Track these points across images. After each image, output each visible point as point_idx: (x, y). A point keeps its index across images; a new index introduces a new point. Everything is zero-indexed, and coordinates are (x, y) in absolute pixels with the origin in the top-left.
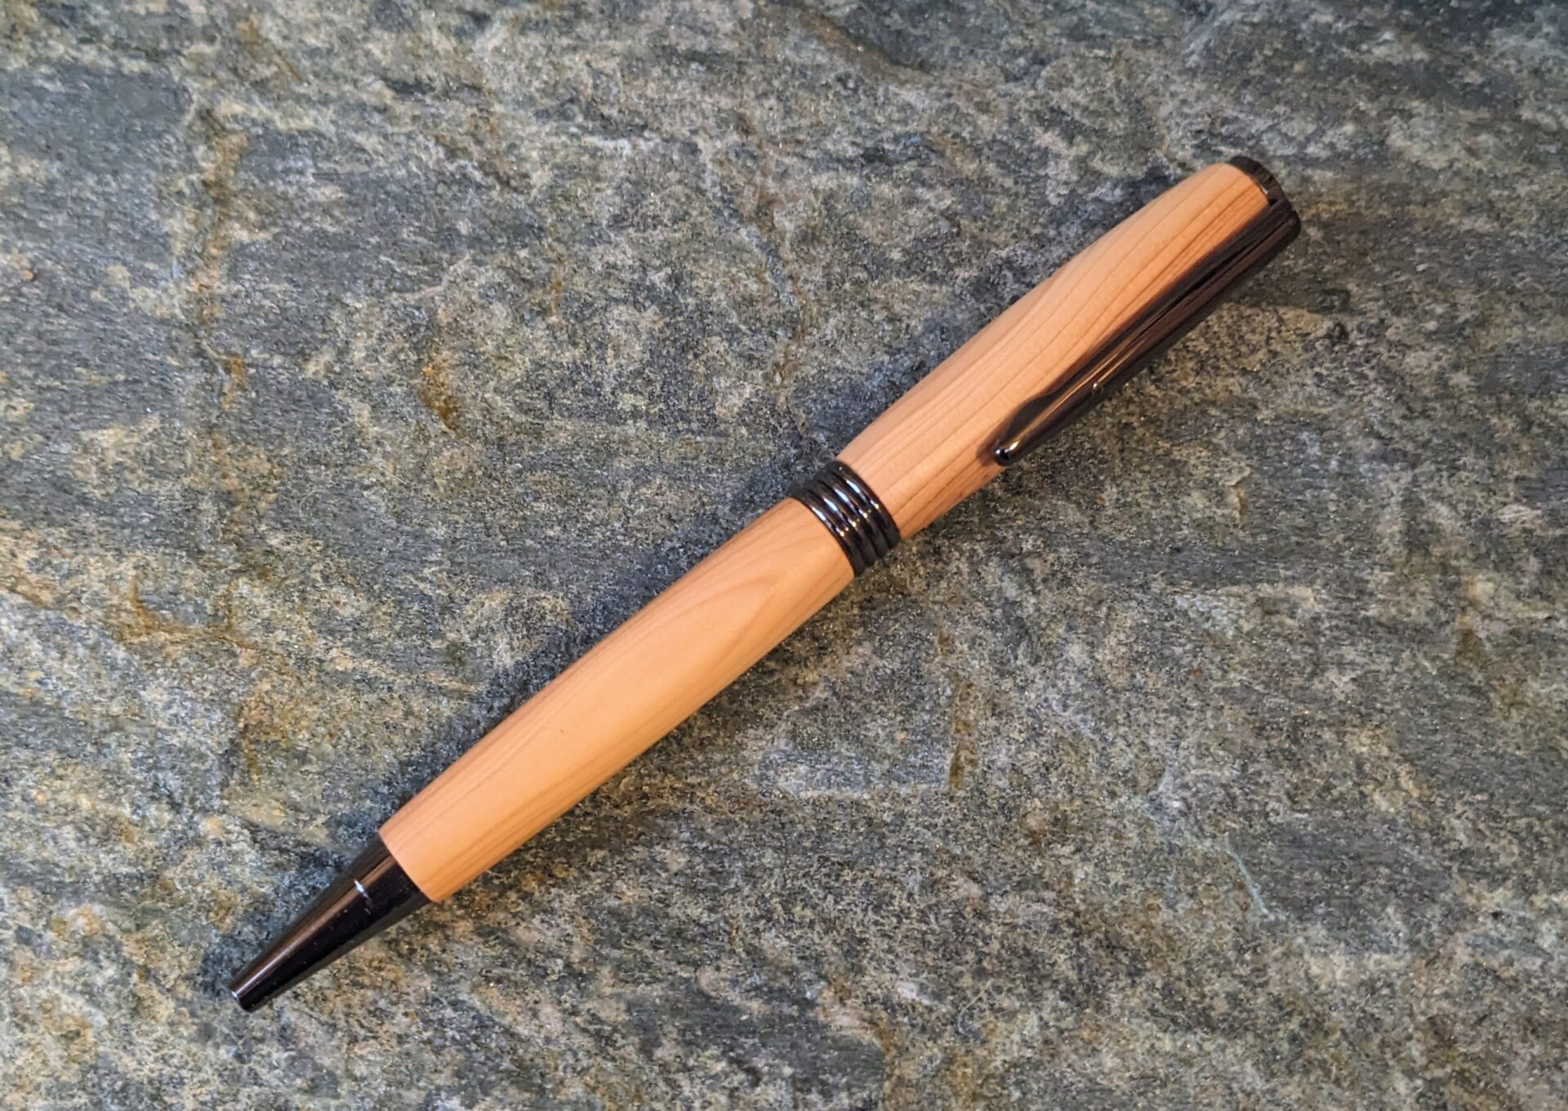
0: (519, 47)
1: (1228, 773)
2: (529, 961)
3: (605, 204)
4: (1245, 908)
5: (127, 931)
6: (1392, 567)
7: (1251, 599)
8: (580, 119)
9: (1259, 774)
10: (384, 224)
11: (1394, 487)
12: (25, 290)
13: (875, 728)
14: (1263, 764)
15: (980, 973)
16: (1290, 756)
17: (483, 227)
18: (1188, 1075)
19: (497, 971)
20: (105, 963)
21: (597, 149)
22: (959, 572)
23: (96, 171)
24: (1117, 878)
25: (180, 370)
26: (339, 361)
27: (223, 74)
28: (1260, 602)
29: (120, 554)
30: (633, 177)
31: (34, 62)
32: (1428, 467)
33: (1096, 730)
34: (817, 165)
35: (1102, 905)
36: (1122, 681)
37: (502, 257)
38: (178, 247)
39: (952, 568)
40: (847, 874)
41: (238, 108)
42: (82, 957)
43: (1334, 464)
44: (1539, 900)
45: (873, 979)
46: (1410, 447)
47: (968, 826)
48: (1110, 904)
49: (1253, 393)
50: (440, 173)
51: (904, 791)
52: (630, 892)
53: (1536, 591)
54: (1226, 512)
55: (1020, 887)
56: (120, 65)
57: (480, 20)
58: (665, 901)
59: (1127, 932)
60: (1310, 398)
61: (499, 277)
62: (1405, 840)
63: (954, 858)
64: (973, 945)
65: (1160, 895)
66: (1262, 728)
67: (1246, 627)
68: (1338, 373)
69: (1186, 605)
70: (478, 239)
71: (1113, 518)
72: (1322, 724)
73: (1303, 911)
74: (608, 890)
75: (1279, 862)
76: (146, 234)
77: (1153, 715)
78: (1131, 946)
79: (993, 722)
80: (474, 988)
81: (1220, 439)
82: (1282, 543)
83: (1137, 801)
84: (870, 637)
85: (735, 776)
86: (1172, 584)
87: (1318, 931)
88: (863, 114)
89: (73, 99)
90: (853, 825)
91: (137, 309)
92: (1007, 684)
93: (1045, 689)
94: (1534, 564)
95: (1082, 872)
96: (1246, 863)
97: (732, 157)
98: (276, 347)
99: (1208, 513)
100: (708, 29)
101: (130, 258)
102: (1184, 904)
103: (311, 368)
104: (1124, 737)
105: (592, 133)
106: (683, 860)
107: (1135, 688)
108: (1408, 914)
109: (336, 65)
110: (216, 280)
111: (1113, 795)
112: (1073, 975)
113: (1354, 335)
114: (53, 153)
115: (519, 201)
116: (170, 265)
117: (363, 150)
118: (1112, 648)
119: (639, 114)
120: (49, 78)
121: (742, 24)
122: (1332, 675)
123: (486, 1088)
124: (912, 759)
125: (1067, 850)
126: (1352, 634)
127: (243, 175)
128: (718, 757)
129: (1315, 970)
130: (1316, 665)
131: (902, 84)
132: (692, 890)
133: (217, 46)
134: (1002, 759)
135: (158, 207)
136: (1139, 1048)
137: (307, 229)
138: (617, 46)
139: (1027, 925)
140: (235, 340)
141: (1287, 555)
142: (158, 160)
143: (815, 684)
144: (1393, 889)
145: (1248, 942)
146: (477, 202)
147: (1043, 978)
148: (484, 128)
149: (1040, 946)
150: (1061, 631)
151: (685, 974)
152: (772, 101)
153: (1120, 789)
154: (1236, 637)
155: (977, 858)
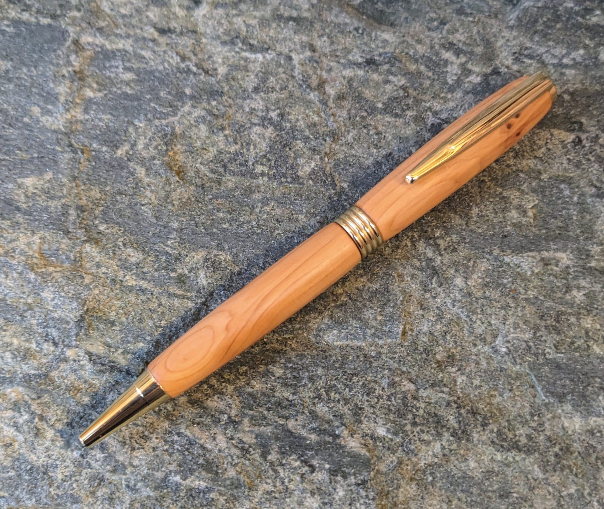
0: (214, 15)
1: (527, 336)
2: (212, 416)
3: (251, 82)
4: (535, 396)
5: (33, 399)
7: (539, 259)
8: (240, 45)
9: (542, 336)
10: (152, 90)
13: (368, 314)
14: (543, 332)
15: (415, 424)
16: (555, 328)
17: (196, 91)
18: (509, 471)
19: (197, 419)
20: (24, 413)
21: (247, 58)
22: (406, 246)
23: (27, 66)
24: (477, 382)
25: (62, 152)
26: (132, 149)
27: (84, 25)
28: (542, 259)
29: (33, 232)
30: (263, 70)
33: (468, 316)
34: (345, 66)
35: (469, 395)
36: (479, 294)
37: (205, 104)
38: (62, 99)
39: (403, 243)
40: (355, 379)
41: (90, 39)
42: (14, 410)
43: (575, 199)
45: (366, 426)
47: (409, 358)
48: (473, 393)
49: (539, 167)
50: (178, 68)
51: (381, 342)
52: (257, 385)
54: (527, 219)
55: (433, 386)
56: (39, 21)
57: (197, 3)
58: (273, 390)
59: (481, 406)
60: (565, 170)
61: (203, 113)
63: (403, 372)
64: (411, 411)
65: (496, 390)
66: (543, 316)
67: (536, 271)
68: (578, 158)
69: (509, 261)
70: (194, 97)
71: (476, 222)
72: (570, 314)
73: (561, 398)
74: (248, 384)
75: (550, 376)
76: (48, 93)
77: (493, 309)
78: (482, 412)
79: (421, 312)
80: (187, 427)
81: (524, 187)
82: (552, 233)
83: (486, 348)
84: (366, 273)
85: (305, 335)
86: (503, 251)
87: (568, 407)
88: (366, 44)
89: (18, 35)
90: (358, 357)
91: (44, 126)
92: (428, 295)
93: (445, 298)
95: (461, 379)
96: (535, 376)
97: (307, 62)
98: (105, 142)
99: (519, 220)
100: (297, 7)
101: (41, 103)
102: (507, 395)
103: (119, 152)
104: (481, 320)
105: (245, 51)
106: (281, 371)
107: (486, 298)
109: (134, 21)
110: (78, 113)
111: (475, 345)
112: (456, 426)
113: (584, 142)
114: (9, 58)
115: (213, 80)
116: (58, 107)
117: (145, 58)
118: (475, 280)
119: (266, 43)
120: (8, 26)
121: (313, 6)
122: (575, 292)
123: (192, 471)
124: (384, 328)
125: (454, 369)
126: (584, 274)
127: (91, 68)
128: (298, 326)
129: (566, 424)
130: (568, 288)
131: (383, 31)
132: (286, 385)
133: (82, 13)
134: (425, 329)
135: (54, 82)
136: (486, 458)
137: (119, 92)
138: (257, 14)
139: (436, 403)
140: (86, 140)
141: (554, 239)
142: (54, 61)
143: (341, 294)
145: (536, 412)
146: (194, 81)
147: (443, 426)
148: (198, 49)
149: (442, 412)
150: (452, 272)
151: (281, 422)
152: (325, 38)
153: (478, 342)
154: (531, 275)
155: (413, 373)
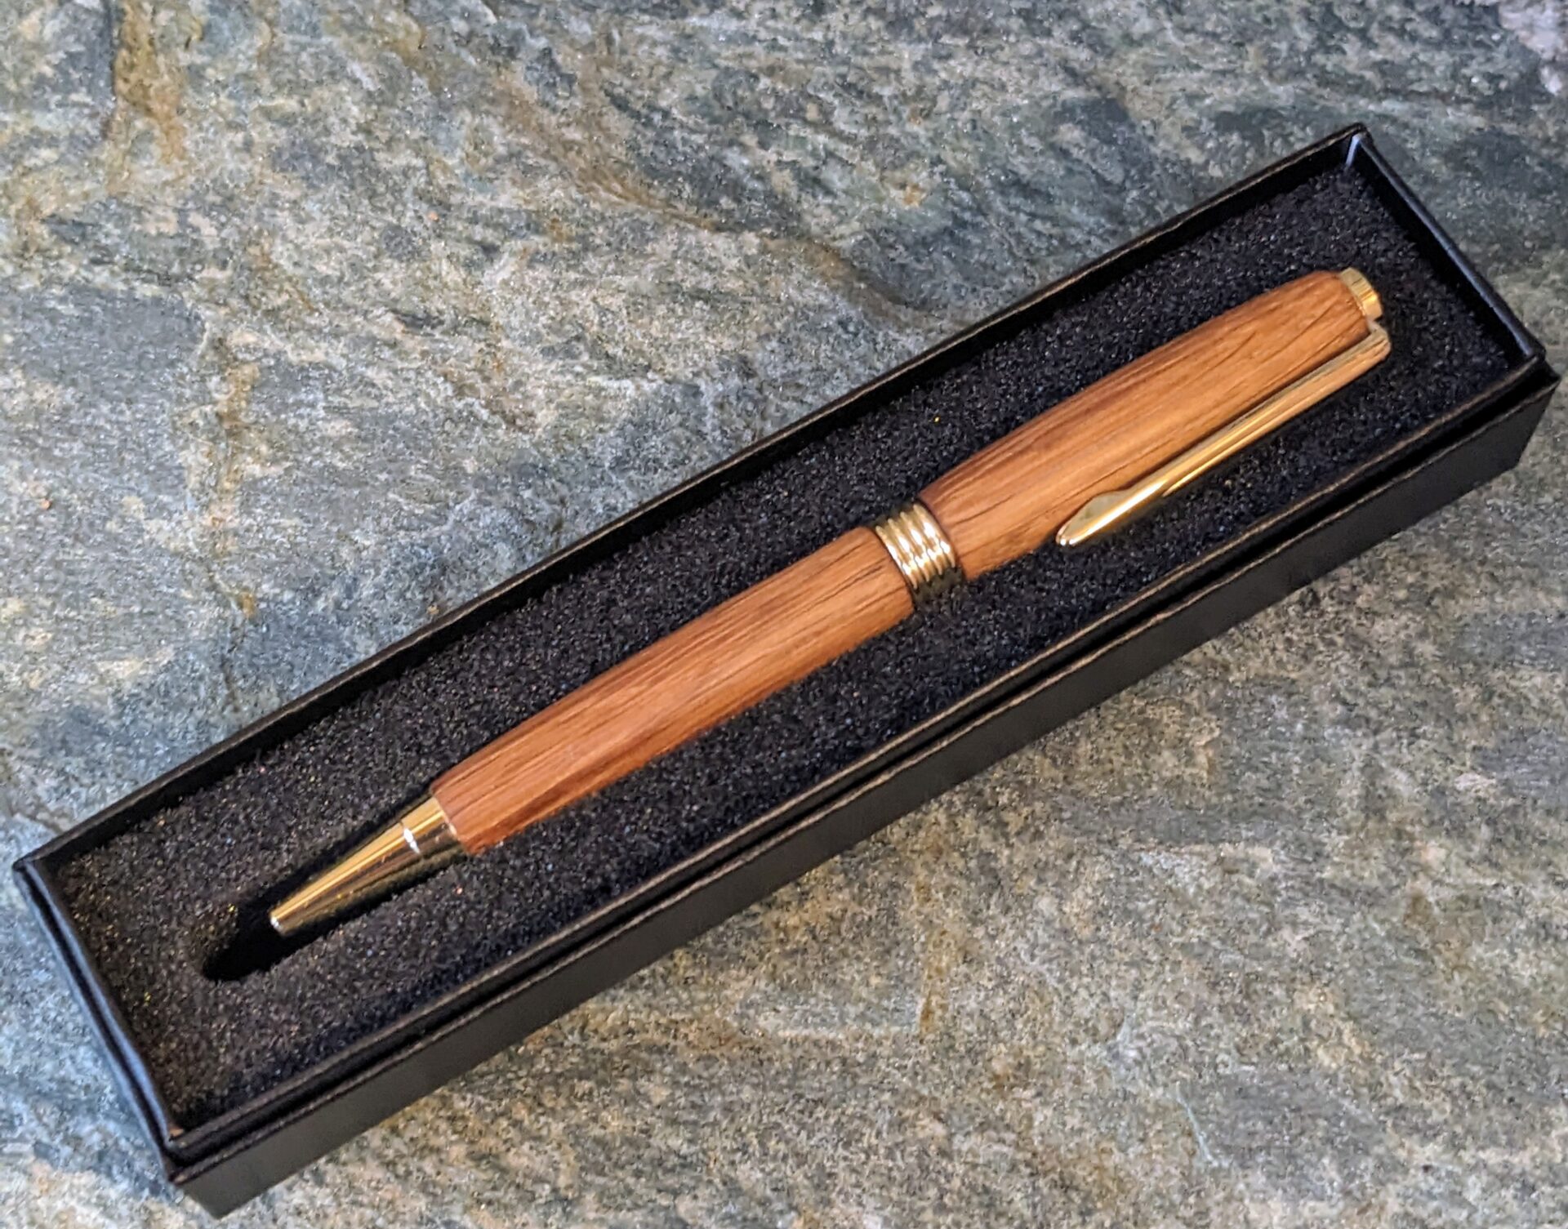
0: (527, 281)
1: (1183, 1025)
2: (518, 1186)
3: (608, 445)
4: (1192, 1154)
5: (138, 1148)
6: (1348, 831)
7: (1213, 859)
8: (585, 358)
9: (1211, 1027)
10: (392, 461)
11: (1356, 752)
12: (42, 518)
13: (849, 972)
14: (1215, 1017)
15: (941, 1208)
16: (1241, 1011)
17: (488, 466)
19: (488, 1195)
20: (118, 1177)
21: (602, 389)
22: (937, 823)
23: (110, 400)
24: (1074, 1121)
25: (195, 603)
26: (349, 597)
27: (235, 302)
28: (1221, 861)
30: (636, 419)
31: (48, 283)
32: (1388, 734)
33: (1061, 980)
35: (1057, 1148)
36: (1086, 933)
37: (506, 497)
38: (193, 481)
39: (931, 818)
40: (820, 1112)
41: (251, 339)
42: (97, 1170)
43: (1299, 727)
44: (1467, 1156)
45: (841, 1212)
46: (1373, 714)
47: (936, 1068)
48: (1067, 1148)
50: (448, 410)
51: (877, 1032)
52: (614, 1122)
53: (1486, 859)
54: (1195, 771)
55: (982, 1128)
56: (132, 289)
57: (490, 251)
58: (647, 1132)
59: (1081, 1173)
60: (1280, 664)
61: (503, 517)
62: (1344, 1095)
63: (922, 1098)
64: (936, 1182)
65: (1113, 1138)
66: (1216, 984)
67: (1207, 885)
68: (1309, 639)
69: (1150, 862)
70: (484, 479)
71: (1088, 775)
72: (1273, 980)
73: (1244, 1158)
74: (595, 1120)
75: (1224, 1112)
76: (160, 465)
77: (1115, 967)
78: (1083, 1186)
79: (963, 968)
80: (466, 1210)
82: (1246, 802)
83: (1097, 1049)
84: (850, 884)
85: (717, 1014)
86: (1139, 840)
87: (1259, 1179)
89: (87, 322)
90: (828, 1063)
91: (152, 541)
92: (979, 932)
93: (1014, 938)
94: (1485, 832)
95: (1042, 1116)
96: (1195, 1112)
97: (733, 399)
98: (286, 582)
99: (1177, 772)
100: (713, 265)
102: (1132, 1153)
103: (320, 604)
104: (1087, 987)
105: (597, 373)
106: (665, 1093)
107: (1099, 941)
108: (1343, 1166)
109: (347, 294)
110: (229, 514)
111: (1074, 1042)
112: (1028, 1213)
113: (1325, 602)
114: (68, 378)
115: (524, 441)
116: (183, 498)
117: (373, 385)
118: (1079, 902)
119: (641, 353)
120: (62, 300)
121: (748, 261)
122: (1286, 933)
124: (885, 1003)
125: (1028, 1094)
126: (1306, 895)
127: (254, 407)
128: (702, 995)
129: (1253, 1215)
130: (1271, 924)
131: (903, 327)
132: (673, 1122)
133: (229, 272)
134: (972, 1005)
135: (172, 438)
137: (317, 463)
138: (624, 282)
139: (988, 1164)
140: (247, 575)
141: (1249, 817)
142: (171, 389)
143: (796, 928)
144: (1330, 1141)
145: (1191, 1185)
146: (483, 441)
147: (1000, 1215)
148: (492, 364)
149: (998, 1185)
150: (1032, 883)
151: (664, 1201)
152: (774, 344)
153: (1081, 1036)
154: (1196, 895)
155: (943, 1099)
